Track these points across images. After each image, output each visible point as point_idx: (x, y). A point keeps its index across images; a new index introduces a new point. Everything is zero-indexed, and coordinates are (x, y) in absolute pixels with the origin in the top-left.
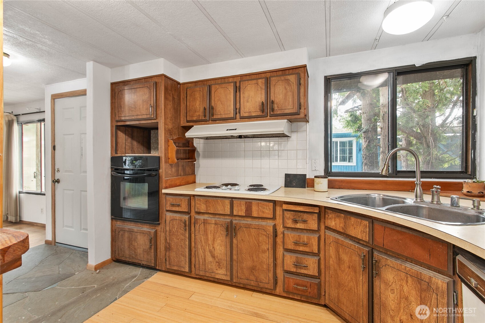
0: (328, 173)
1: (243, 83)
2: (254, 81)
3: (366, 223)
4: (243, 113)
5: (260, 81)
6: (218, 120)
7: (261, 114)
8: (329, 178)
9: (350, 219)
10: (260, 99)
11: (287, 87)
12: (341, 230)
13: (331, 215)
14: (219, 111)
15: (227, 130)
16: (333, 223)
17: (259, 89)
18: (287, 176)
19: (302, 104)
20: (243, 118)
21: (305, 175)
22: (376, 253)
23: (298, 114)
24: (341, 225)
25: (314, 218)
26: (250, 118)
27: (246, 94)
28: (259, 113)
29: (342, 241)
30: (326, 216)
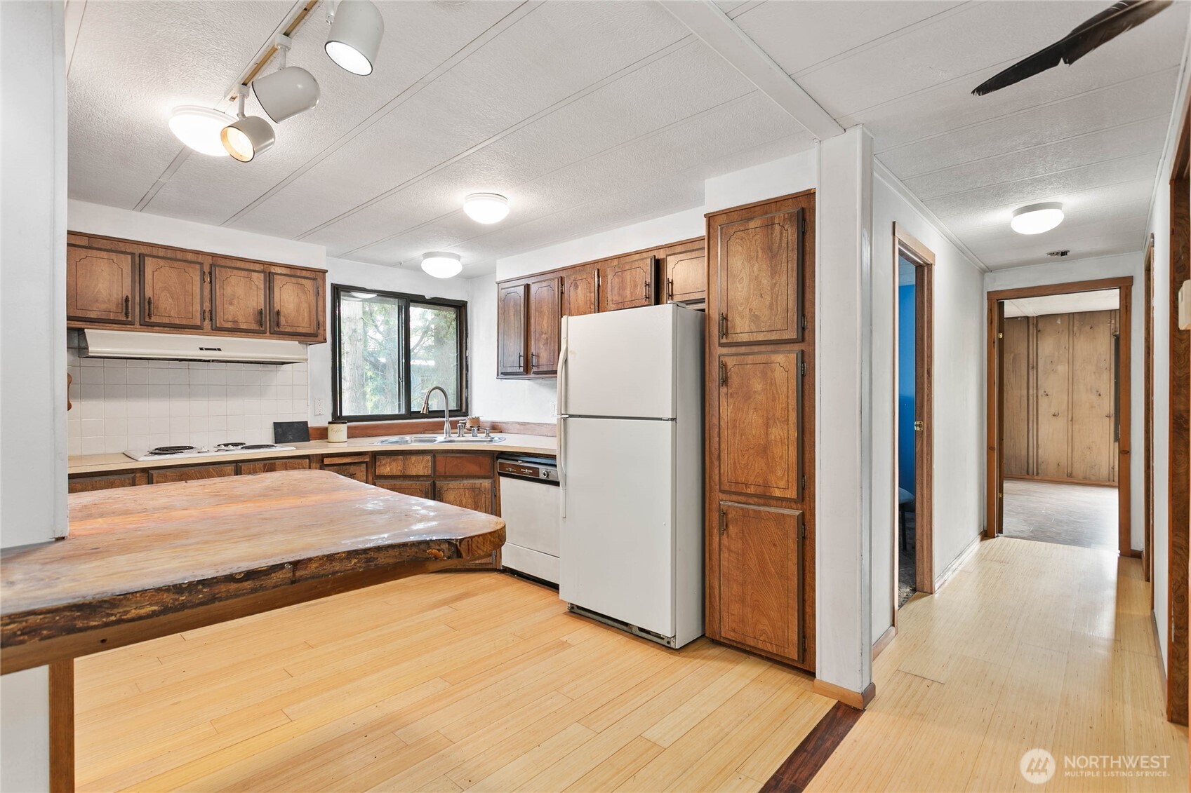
0: (337, 418)
1: (220, 271)
2: (246, 273)
3: (429, 458)
4: (222, 321)
5: (255, 275)
6: (158, 326)
7: (257, 328)
8: (349, 424)
9: (410, 458)
10: (255, 304)
11: (300, 294)
12: (399, 474)
13: (384, 460)
14: (165, 309)
15: (201, 349)
16: (388, 469)
17: (253, 288)
18: (277, 426)
19: (321, 322)
20: (218, 330)
21: (306, 423)
22: (438, 483)
23: (315, 335)
24: (399, 468)
25: (362, 469)
26: (235, 331)
27: (229, 291)
28: (254, 326)
29: (400, 484)
30: (378, 463)
